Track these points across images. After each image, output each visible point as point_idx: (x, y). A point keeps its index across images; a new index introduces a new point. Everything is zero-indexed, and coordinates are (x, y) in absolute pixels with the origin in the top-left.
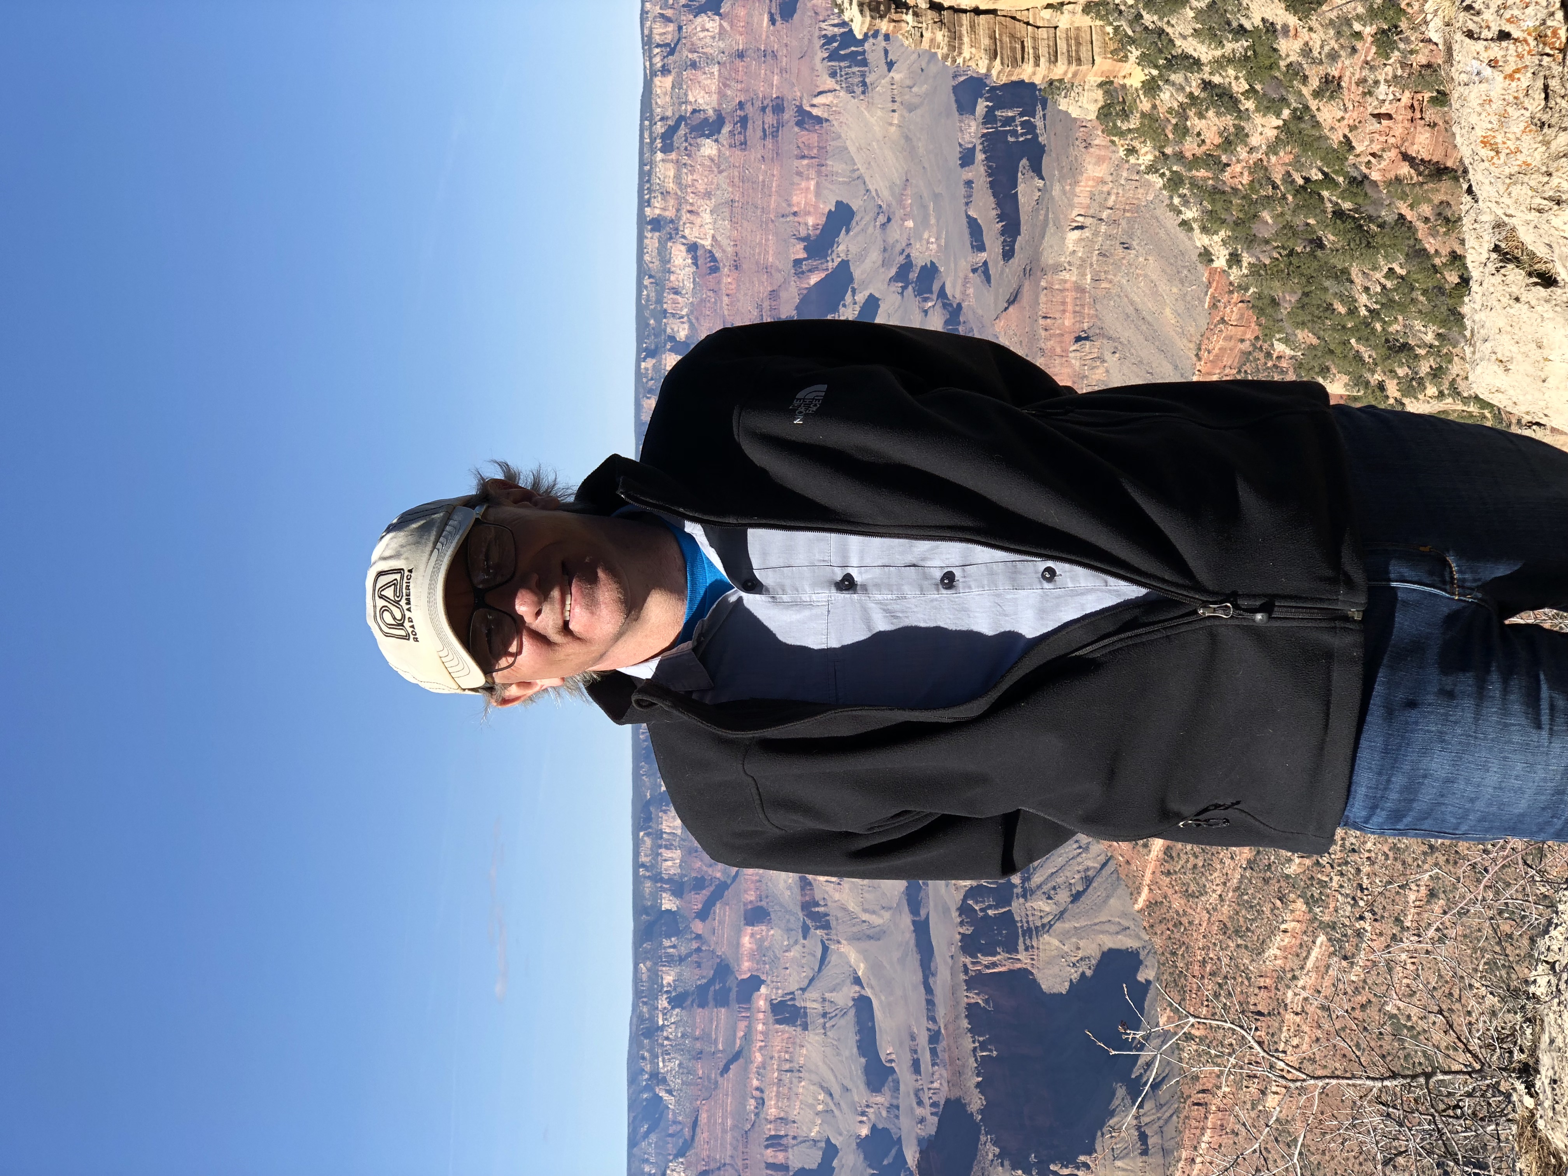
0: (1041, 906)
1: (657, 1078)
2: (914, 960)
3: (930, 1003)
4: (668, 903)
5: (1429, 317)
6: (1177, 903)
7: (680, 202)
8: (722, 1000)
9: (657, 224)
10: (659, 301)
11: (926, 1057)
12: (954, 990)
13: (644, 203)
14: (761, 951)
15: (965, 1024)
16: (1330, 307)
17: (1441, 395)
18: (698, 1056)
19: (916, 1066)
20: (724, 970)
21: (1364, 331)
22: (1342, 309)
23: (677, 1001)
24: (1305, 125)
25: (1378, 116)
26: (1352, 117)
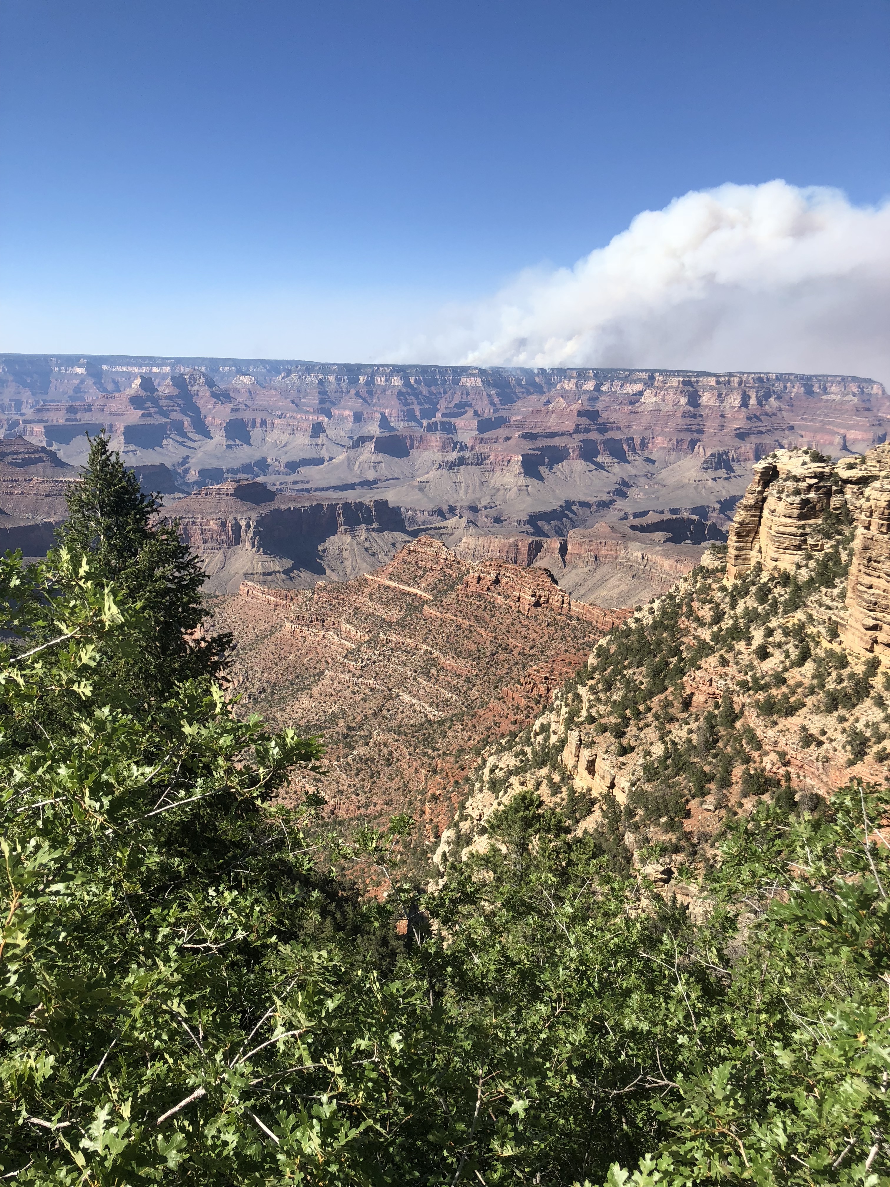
0: (364, 535)
2: (340, 483)
3: (322, 489)
4: (362, 379)
5: (625, 698)
6: (367, 590)
7: (661, 389)
8: (322, 402)
9: (652, 378)
10: (618, 379)
11: (300, 487)
12: (328, 499)
13: (661, 372)
14: (342, 418)
15: (315, 503)
16: (626, 659)
17: (590, 701)
18: (299, 391)
19: (296, 483)
20: (334, 404)
21: (617, 672)
22: (626, 663)
23: (321, 383)
24: (707, 651)
25: (711, 680)
26: (711, 670)
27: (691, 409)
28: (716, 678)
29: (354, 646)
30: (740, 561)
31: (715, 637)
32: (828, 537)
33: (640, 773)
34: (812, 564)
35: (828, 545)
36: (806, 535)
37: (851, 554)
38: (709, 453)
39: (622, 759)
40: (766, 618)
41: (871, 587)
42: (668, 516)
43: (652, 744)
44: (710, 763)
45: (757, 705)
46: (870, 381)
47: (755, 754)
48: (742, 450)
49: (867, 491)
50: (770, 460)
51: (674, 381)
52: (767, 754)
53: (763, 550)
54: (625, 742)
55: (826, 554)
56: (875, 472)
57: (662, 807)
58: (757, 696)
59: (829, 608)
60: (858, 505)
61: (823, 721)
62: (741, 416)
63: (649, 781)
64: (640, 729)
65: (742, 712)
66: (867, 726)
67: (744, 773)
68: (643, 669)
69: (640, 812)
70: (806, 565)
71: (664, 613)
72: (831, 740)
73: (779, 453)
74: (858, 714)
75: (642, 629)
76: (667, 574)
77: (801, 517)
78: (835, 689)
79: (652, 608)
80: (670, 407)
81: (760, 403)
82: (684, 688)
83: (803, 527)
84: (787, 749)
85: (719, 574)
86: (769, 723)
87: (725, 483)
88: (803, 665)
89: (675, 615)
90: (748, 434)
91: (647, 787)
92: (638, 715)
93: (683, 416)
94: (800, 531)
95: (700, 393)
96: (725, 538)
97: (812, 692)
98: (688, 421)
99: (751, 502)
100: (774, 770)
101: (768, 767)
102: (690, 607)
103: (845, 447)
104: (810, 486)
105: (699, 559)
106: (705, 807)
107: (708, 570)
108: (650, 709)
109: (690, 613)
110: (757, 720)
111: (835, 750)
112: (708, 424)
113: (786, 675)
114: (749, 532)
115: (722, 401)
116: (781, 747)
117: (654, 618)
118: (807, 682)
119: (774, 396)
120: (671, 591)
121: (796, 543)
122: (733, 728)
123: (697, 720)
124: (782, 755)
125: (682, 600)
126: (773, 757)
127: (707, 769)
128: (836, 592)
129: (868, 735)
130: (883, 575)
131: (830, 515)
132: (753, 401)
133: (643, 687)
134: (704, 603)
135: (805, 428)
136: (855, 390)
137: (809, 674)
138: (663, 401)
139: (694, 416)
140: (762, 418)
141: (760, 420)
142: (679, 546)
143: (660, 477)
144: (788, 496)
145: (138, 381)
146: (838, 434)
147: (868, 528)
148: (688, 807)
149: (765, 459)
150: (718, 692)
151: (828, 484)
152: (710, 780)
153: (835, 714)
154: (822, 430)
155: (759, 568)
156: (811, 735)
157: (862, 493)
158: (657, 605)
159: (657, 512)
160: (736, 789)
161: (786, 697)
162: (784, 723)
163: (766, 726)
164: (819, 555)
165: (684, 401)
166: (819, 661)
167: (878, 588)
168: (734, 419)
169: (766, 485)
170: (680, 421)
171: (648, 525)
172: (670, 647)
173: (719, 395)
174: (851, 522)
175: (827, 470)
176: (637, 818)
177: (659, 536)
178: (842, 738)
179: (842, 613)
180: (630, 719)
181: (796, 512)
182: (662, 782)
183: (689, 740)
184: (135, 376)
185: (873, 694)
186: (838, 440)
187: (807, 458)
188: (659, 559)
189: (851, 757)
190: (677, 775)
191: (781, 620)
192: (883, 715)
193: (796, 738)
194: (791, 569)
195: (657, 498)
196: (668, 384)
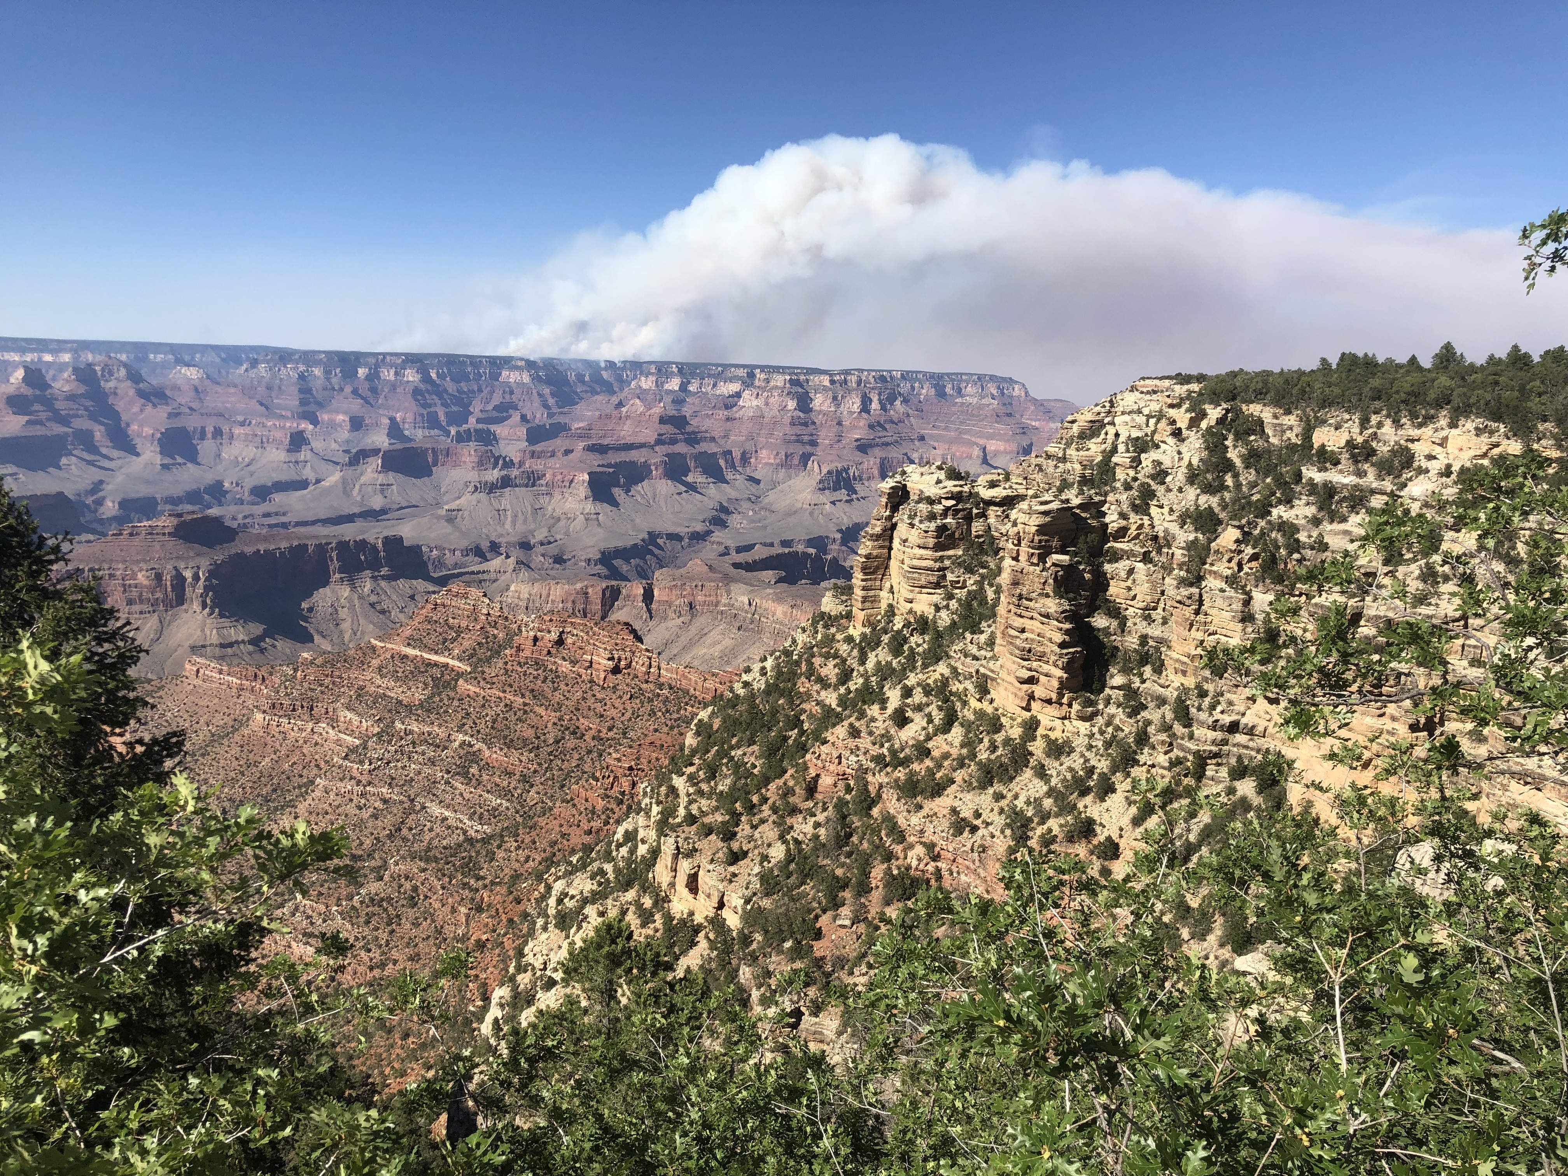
0: (368, 586)
1: (254, 363)
3: (305, 524)
4: (362, 372)
5: (733, 787)
6: (375, 663)
7: (764, 389)
8: (303, 402)
9: (751, 375)
10: (709, 376)
11: (273, 521)
12: (315, 537)
13: (763, 368)
14: (333, 426)
15: (295, 543)
16: (734, 736)
17: (688, 795)
18: (269, 388)
19: (267, 515)
20: (321, 405)
21: (723, 754)
22: (734, 741)
23: (302, 377)
24: (833, 720)
25: (840, 757)
26: (840, 744)
27: (801, 415)
28: (846, 753)
29: (357, 742)
30: (867, 604)
31: (843, 701)
32: (970, 571)
33: (756, 885)
34: (954, 604)
35: (971, 581)
36: (945, 569)
37: (998, 592)
38: (825, 471)
39: (732, 869)
40: (902, 675)
41: (1023, 631)
42: (778, 550)
43: (769, 845)
44: (843, 865)
45: (896, 784)
46: (1011, 381)
47: (898, 849)
48: (865, 466)
49: (1014, 514)
50: (898, 478)
51: (779, 380)
52: (911, 847)
53: (895, 589)
54: (735, 846)
55: (969, 592)
56: (1021, 491)
57: (785, 928)
58: (896, 774)
59: (976, 658)
60: (1004, 531)
61: (977, 800)
62: (862, 423)
63: (767, 895)
64: (754, 827)
65: (879, 796)
66: (1028, 803)
67: (885, 874)
68: (755, 748)
69: (758, 937)
70: (947, 607)
71: (779, 674)
72: (988, 824)
73: (909, 469)
74: (1017, 789)
75: (752, 696)
76: (781, 623)
77: (937, 547)
78: (988, 759)
79: (763, 668)
80: (775, 412)
81: (883, 408)
82: (807, 768)
83: (941, 559)
84: (935, 839)
85: (843, 621)
86: (912, 808)
87: (846, 507)
88: (949, 731)
89: (793, 676)
90: (871, 446)
91: (766, 903)
92: (751, 808)
93: (793, 424)
94: (938, 565)
95: (812, 395)
96: (849, 576)
97: (962, 765)
98: (799, 430)
99: (878, 530)
100: (921, 866)
101: (914, 863)
102: (810, 664)
103: (985, 461)
104: (947, 509)
105: (818, 603)
106: (839, 922)
107: (830, 617)
108: (765, 800)
109: (811, 672)
110: (897, 805)
111: (993, 837)
112: (822, 433)
113: (930, 745)
114: (877, 568)
115: (838, 406)
116: (929, 837)
117: (767, 682)
118: (955, 752)
119: (900, 399)
120: (787, 644)
121: (933, 579)
122: (870, 816)
123: (825, 809)
124: (930, 847)
125: (800, 657)
126: (920, 850)
127: (839, 872)
128: (983, 638)
129: (1029, 814)
130: (1036, 615)
131: (972, 543)
132: (875, 405)
133: (756, 771)
134: (827, 658)
135: (937, 438)
136: (995, 392)
137: (957, 742)
138: (767, 404)
139: (805, 424)
140: (887, 426)
141: (885, 429)
142: (794, 588)
143: (766, 500)
144: (921, 522)
145: (20, 374)
146: (977, 444)
147: (1016, 559)
148: (818, 925)
149: (893, 476)
150: (849, 771)
151: (968, 506)
152: (843, 888)
153: (991, 791)
154: (957, 440)
155: (891, 611)
156: (963, 820)
157: (1007, 516)
158: (769, 663)
159: (765, 545)
160: (876, 896)
161: (931, 773)
162: (930, 806)
163: (909, 811)
164: (961, 594)
165: (792, 404)
166: (967, 726)
167: (1032, 632)
168: (854, 427)
169: (895, 509)
170: (788, 430)
171: (755, 562)
172: (787, 716)
173: (835, 398)
174: (997, 551)
175: (966, 489)
176: (754, 946)
177: (769, 575)
178: (999, 821)
179: (991, 664)
180: (741, 814)
181: (931, 542)
182: (784, 895)
183: (816, 837)
184: (15, 366)
185: (1033, 762)
186: (976, 452)
187: (942, 475)
188: (769, 605)
189: (1012, 843)
190: (803, 883)
191: (920, 676)
192: (1045, 788)
193: (945, 824)
194: (930, 612)
195: (765, 527)
196: (772, 384)
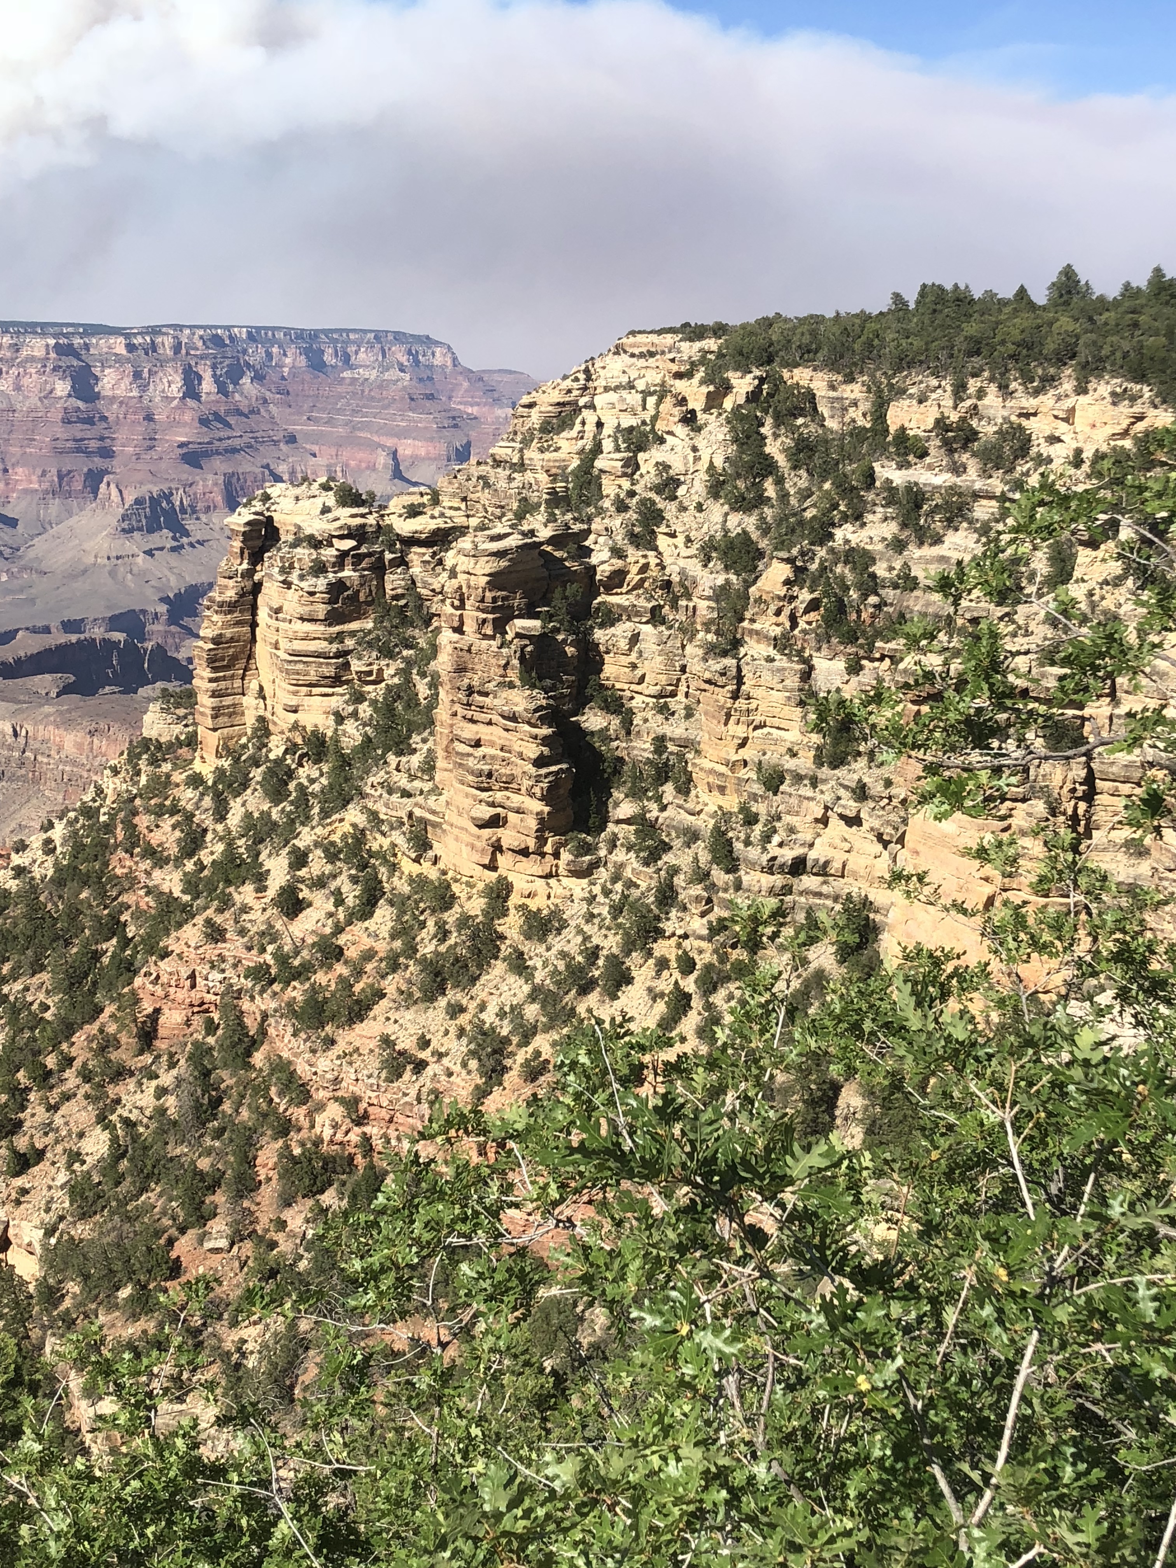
24: (178, 916)
25: (192, 976)
26: (191, 954)
27: (80, 404)
28: (202, 969)
30: (222, 720)
31: (191, 885)
32: (388, 653)
33: (63, 1202)
34: (365, 710)
35: (390, 670)
36: (346, 653)
37: (434, 685)
38: (130, 499)
39: (19, 1182)
40: (289, 831)
41: (478, 744)
42: (60, 638)
43: (81, 1135)
44: (208, 1152)
45: (291, 1010)
46: (428, 341)
47: (299, 1114)
48: (199, 488)
49: (450, 558)
50: (258, 506)
51: (37, 346)
52: (321, 1107)
53: (268, 692)
54: (21, 1143)
55: (389, 688)
56: (460, 520)
57: (118, 1266)
58: (290, 993)
59: (406, 794)
60: (437, 586)
61: (421, 1020)
62: (187, 417)
63: (84, 1216)
64: (53, 1108)
65: (263, 1032)
66: (501, 1014)
67: (281, 1156)
68: (45, 976)
69: (73, 1287)
70: (355, 715)
71: (78, 849)
72: (440, 1056)
73: (275, 490)
74: (483, 995)
75: (32, 890)
76: (74, 763)
77: (332, 618)
78: (436, 953)
79: (48, 841)
80: (34, 401)
81: (222, 390)
82: (137, 1001)
83: (339, 637)
84: (357, 1090)
85: (184, 751)
86: (319, 1045)
87: (173, 559)
88: (371, 915)
89: (102, 850)
90: (207, 454)
91: (82, 1230)
92: (44, 1078)
93: (66, 421)
94: (334, 647)
95: (97, 371)
96: (187, 676)
97: (394, 966)
98: (78, 430)
99: (231, 594)
100: (339, 1137)
101: (327, 1133)
102: (130, 827)
103: (397, 474)
104: (343, 555)
105: (137, 724)
106: (208, 1245)
107: (159, 746)
108: (69, 1061)
109: (133, 841)
110: (294, 1043)
111: (450, 1074)
112: (121, 435)
113: (341, 940)
114: (234, 658)
115: (144, 388)
116: (349, 1087)
117: (56, 864)
118: (382, 947)
119: (250, 374)
120: (87, 798)
121: (330, 671)
122: (249, 1067)
123: (172, 1065)
124: (351, 1103)
125: (112, 816)
126: (335, 1111)
127: (204, 1164)
128: (416, 760)
129: (504, 1032)
130: (496, 718)
131: (388, 609)
132: (207, 386)
133: (48, 1015)
134: (159, 815)
135: (318, 438)
136: (404, 359)
137: (384, 932)
138: (18, 388)
139: (90, 421)
140: (232, 420)
141: (229, 425)
142: (92, 701)
143: (31, 554)
144: (302, 578)
146: (383, 447)
147: (459, 630)
148: (173, 1255)
149: (248, 504)
150: (210, 997)
151: (377, 548)
152: (212, 1188)
153: (442, 1002)
154: (350, 441)
155: (263, 729)
156: (401, 1053)
157: (440, 562)
158: (58, 832)
159: (34, 630)
160: (268, 1194)
161: (345, 984)
162: (346, 1038)
163: (314, 1051)
164: (376, 692)
165: (62, 388)
166: (400, 903)
167: (492, 744)
168: (173, 423)
169: (256, 558)
170: (61, 432)
171: (18, 661)
172: (98, 918)
173: (137, 375)
174: (428, 622)
175: (371, 520)
176: (67, 1303)
177: (46, 683)
178: (458, 1048)
179: (431, 802)
180: (28, 1089)
181: (321, 610)
182: (112, 1213)
183: (161, 1111)
185: (505, 949)
186: (382, 459)
187: (330, 499)
188: (52, 733)
189: (480, 1081)
190: (144, 1189)
191: (319, 830)
192: (527, 989)
193: (374, 1063)
194: (327, 726)
195: (32, 601)
196: (24, 353)
